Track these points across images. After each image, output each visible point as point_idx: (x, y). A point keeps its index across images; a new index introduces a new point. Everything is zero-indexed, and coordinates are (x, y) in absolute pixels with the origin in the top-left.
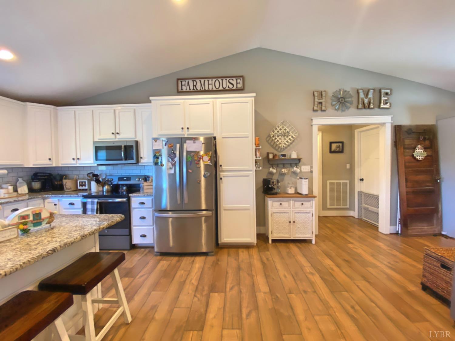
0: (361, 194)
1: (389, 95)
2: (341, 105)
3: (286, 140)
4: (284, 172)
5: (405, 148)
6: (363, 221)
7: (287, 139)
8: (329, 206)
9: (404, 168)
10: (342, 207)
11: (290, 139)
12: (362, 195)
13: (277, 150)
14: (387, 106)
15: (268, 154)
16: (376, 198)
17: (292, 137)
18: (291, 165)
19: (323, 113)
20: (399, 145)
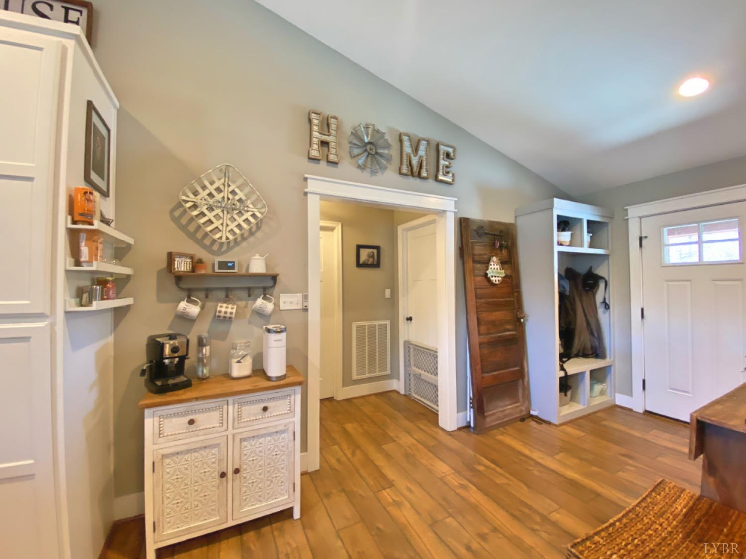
0: (409, 347)
1: (452, 159)
2: (369, 158)
3: (236, 223)
4: (226, 312)
5: (475, 262)
6: (413, 400)
7: (240, 220)
8: (355, 377)
9: (474, 298)
10: (378, 374)
11: (246, 220)
12: (410, 349)
13: (209, 249)
14: (448, 179)
15: (170, 257)
16: (432, 355)
17: (253, 215)
18: (250, 293)
19: (331, 169)
20: (466, 255)
